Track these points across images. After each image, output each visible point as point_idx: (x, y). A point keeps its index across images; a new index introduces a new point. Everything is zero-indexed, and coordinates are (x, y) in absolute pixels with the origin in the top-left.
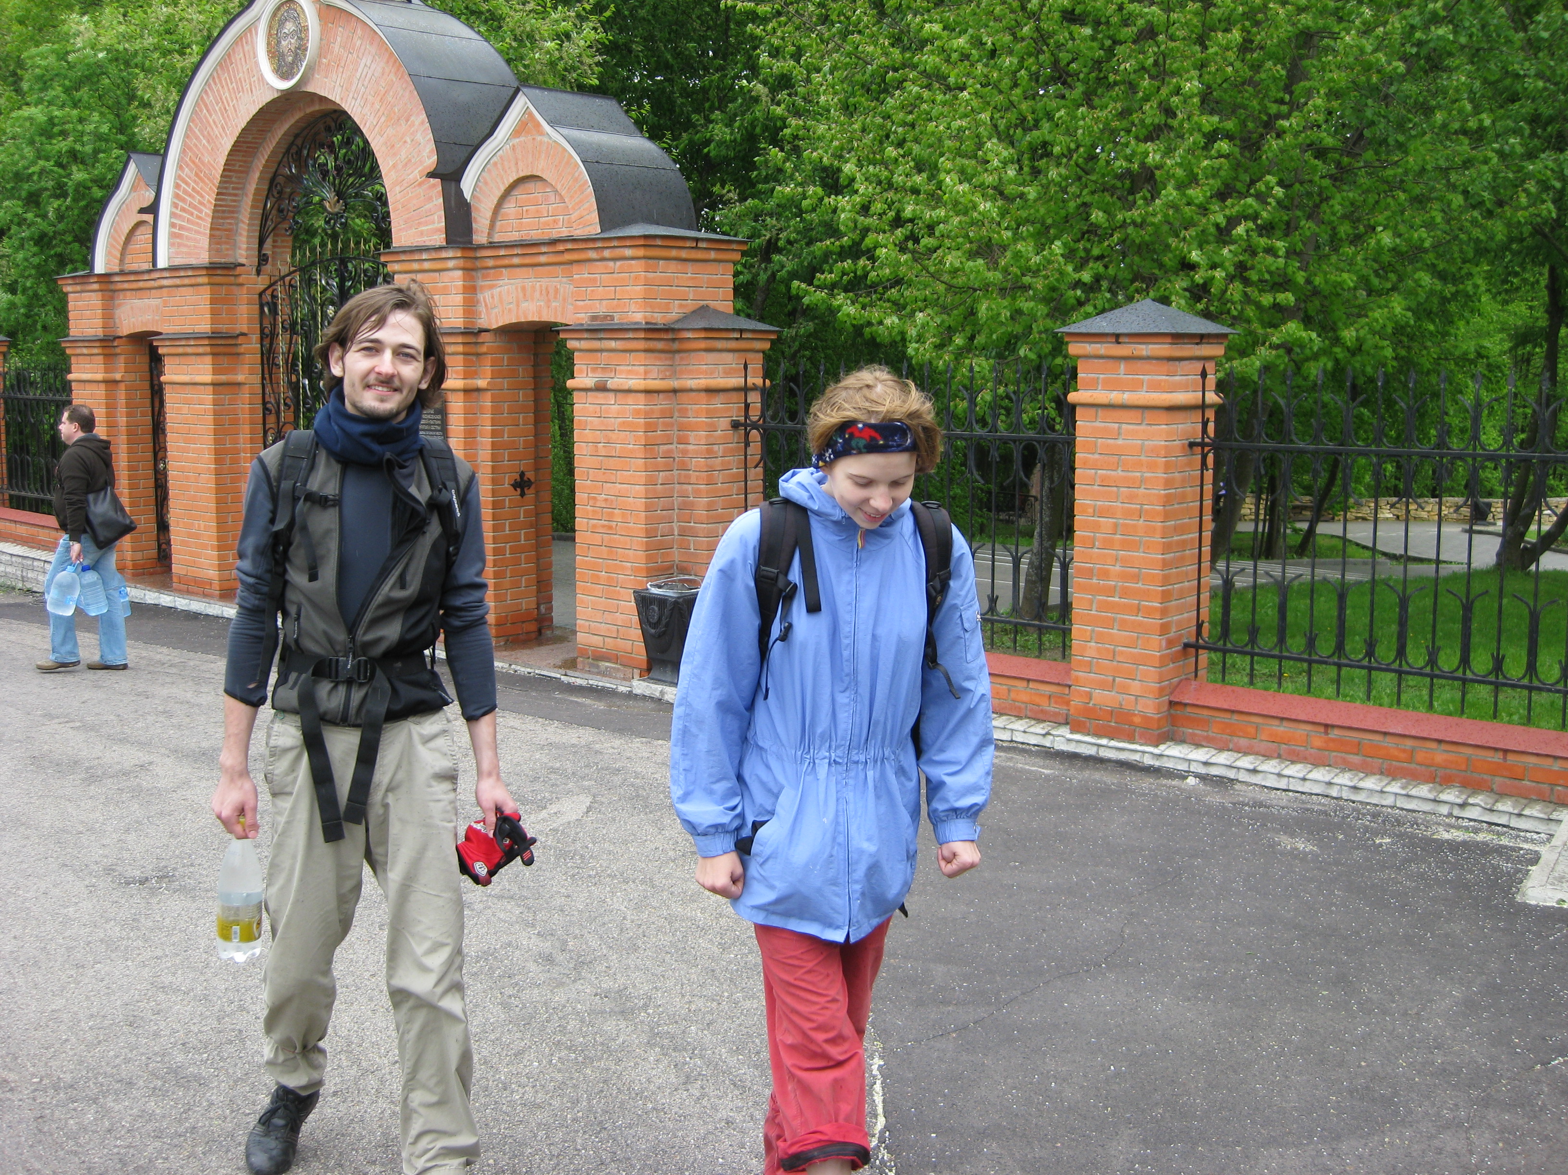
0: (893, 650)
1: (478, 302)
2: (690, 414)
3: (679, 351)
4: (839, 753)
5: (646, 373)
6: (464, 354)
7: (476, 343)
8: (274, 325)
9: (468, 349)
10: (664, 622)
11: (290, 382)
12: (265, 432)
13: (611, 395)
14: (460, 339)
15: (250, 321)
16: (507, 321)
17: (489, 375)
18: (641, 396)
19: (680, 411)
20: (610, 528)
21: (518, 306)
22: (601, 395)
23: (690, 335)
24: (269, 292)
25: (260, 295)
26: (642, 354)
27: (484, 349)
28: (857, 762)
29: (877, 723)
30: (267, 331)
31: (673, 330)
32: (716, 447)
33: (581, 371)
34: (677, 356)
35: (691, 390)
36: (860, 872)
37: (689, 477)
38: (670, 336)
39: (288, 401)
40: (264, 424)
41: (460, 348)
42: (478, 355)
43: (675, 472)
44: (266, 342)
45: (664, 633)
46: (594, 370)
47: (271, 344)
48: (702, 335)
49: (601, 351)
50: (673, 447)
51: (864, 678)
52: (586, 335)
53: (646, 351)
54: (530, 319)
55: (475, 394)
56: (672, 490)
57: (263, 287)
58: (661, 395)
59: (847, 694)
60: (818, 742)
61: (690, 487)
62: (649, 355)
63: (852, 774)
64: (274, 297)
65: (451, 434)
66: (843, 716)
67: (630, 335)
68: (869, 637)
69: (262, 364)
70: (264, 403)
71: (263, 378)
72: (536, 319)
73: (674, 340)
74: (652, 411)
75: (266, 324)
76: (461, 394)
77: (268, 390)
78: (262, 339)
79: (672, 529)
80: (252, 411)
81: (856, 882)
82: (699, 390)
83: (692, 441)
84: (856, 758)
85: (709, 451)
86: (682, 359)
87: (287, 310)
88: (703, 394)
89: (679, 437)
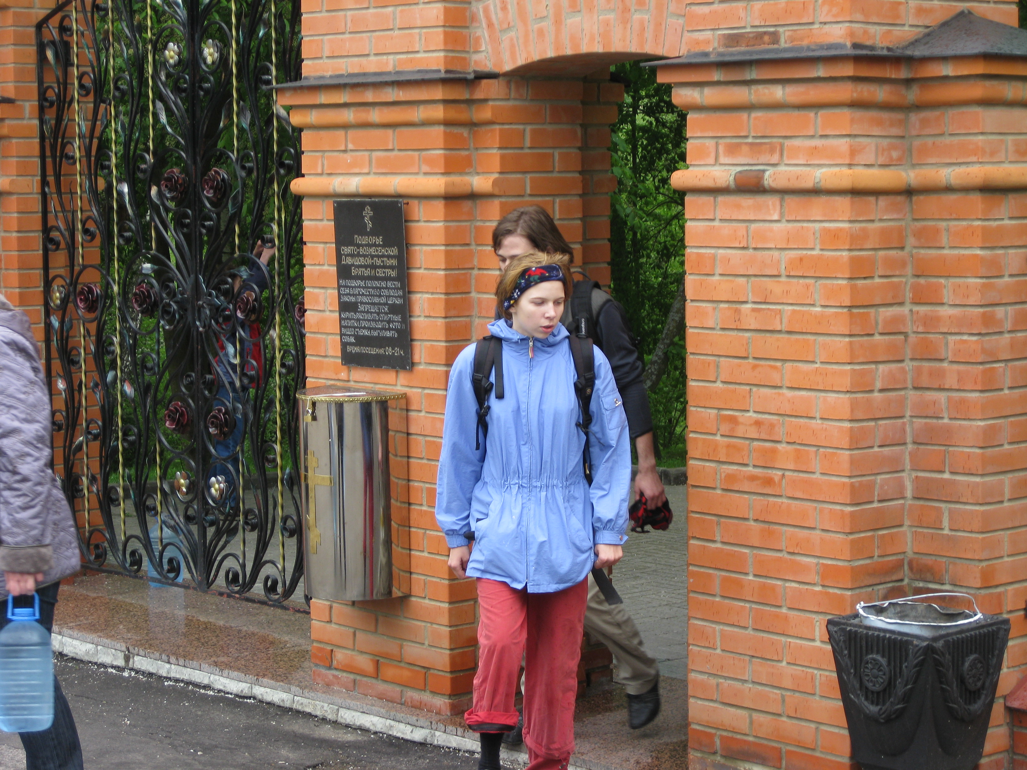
0: (552, 418)
1: (474, 18)
2: (944, 240)
3: (918, 107)
4: (524, 481)
5: (853, 152)
6: (447, 123)
7: (470, 102)
8: (65, 84)
9: (454, 114)
10: (900, 689)
11: (93, 190)
12: (48, 284)
13: (772, 201)
14: (438, 93)
15: (20, 75)
16: (536, 57)
17: (496, 164)
18: (843, 202)
19: (918, 234)
20: (769, 481)
21: (558, 22)
22: (747, 201)
23: (948, 70)
24: (54, 22)
25: (40, 26)
26: (846, 112)
27: (486, 113)
28: (536, 487)
29: (546, 462)
30: (51, 95)
31: (910, 60)
32: (1000, 312)
33: (702, 152)
34: (914, 117)
35: (949, 189)
36: (534, 549)
37: (941, 374)
38: (903, 73)
39: (92, 227)
40: (46, 268)
41: (439, 112)
42: (472, 125)
43: (908, 365)
44: (51, 115)
45: (900, 714)
46: (732, 150)
47: (59, 119)
48: (979, 68)
49: (749, 107)
50: (905, 310)
51: (535, 435)
52: (717, 76)
53: (854, 105)
54: (584, 49)
55: (467, 205)
56: (902, 402)
57: (43, 13)
58: (883, 201)
59: (527, 446)
60: (511, 474)
61: (942, 397)
62: (859, 114)
63: (533, 494)
64: (64, 29)
65: (417, 285)
66: (525, 459)
67: (821, 71)
68: (537, 411)
69: (43, 157)
70: (46, 229)
71: (44, 182)
72: (598, 48)
73: (908, 82)
74: (865, 234)
75: (50, 80)
76: (440, 205)
77: (53, 204)
78: (42, 109)
79: (901, 487)
80: (23, 245)
81: (532, 555)
82: (966, 189)
83: (947, 296)
84: (535, 484)
85: (988, 320)
86: (924, 123)
87: (90, 55)
88: (976, 197)
89: (916, 289)
